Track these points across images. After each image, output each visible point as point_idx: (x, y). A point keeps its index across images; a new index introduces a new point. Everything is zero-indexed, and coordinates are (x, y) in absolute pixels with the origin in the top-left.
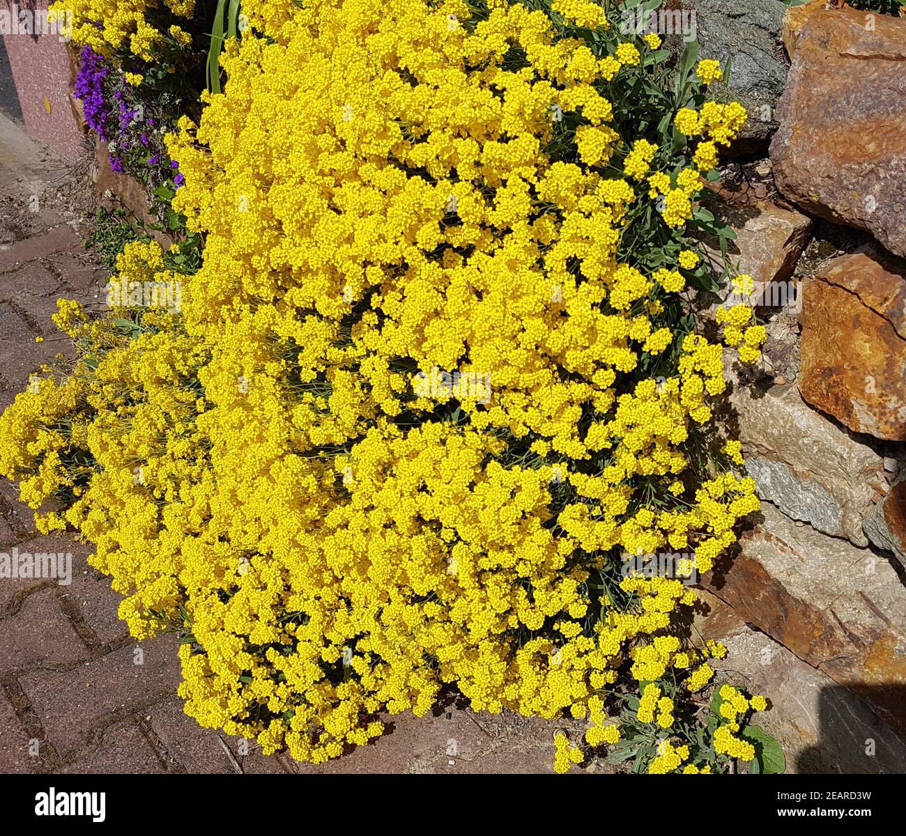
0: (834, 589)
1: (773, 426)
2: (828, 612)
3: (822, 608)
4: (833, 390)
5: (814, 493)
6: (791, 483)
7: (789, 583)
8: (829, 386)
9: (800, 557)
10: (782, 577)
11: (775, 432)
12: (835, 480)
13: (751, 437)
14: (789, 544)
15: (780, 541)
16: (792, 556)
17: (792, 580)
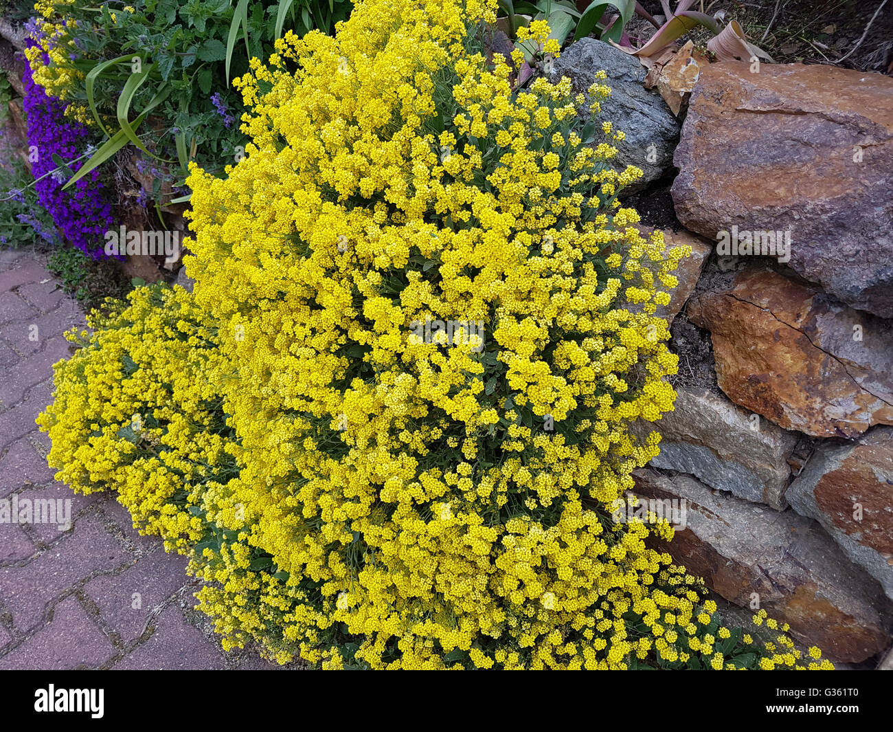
0: (759, 547)
1: (700, 422)
2: (756, 567)
3: (749, 564)
4: (761, 395)
5: (736, 471)
6: (714, 463)
7: (719, 545)
8: (757, 391)
9: (725, 523)
10: (711, 540)
11: (702, 426)
12: (758, 462)
13: (677, 429)
14: (715, 512)
15: (707, 510)
16: (718, 521)
17: (721, 542)
